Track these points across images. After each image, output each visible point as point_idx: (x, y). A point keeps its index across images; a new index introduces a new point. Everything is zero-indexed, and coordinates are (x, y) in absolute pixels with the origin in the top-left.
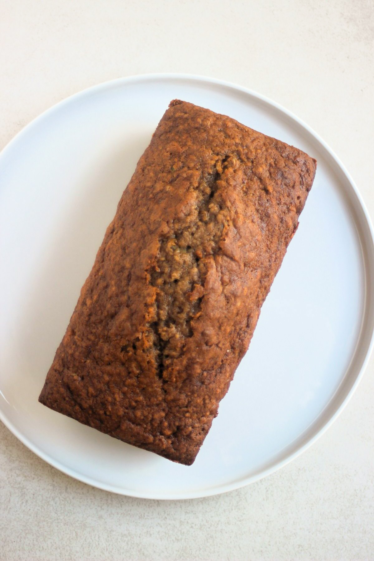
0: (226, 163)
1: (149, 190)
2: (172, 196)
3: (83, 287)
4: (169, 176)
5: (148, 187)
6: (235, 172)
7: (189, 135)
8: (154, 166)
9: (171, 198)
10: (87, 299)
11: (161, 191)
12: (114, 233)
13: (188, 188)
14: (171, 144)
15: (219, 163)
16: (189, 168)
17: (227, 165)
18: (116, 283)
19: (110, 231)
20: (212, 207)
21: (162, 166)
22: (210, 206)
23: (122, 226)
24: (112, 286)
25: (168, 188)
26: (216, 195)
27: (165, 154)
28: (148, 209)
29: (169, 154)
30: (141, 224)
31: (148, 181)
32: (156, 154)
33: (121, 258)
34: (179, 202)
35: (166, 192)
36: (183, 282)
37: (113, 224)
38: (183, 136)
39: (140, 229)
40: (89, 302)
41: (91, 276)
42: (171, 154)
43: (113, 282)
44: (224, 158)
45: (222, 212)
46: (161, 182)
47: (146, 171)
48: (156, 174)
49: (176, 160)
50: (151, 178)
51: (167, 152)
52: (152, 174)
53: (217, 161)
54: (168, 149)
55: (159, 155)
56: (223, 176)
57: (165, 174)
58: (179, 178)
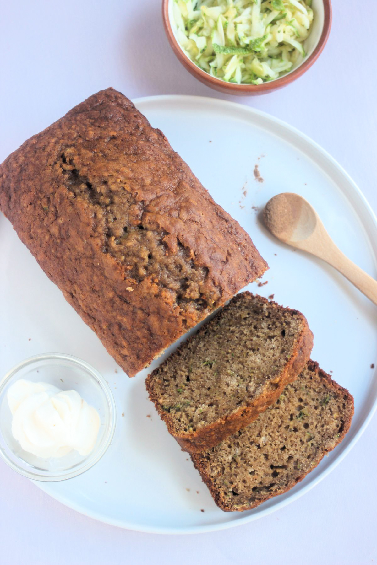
0: (67, 159)
1: (52, 240)
2: (69, 220)
3: (109, 351)
4: (50, 215)
5: (50, 240)
6: (80, 155)
7: (23, 181)
8: (34, 225)
9: (71, 222)
10: (122, 352)
11: (60, 229)
12: (74, 294)
13: (71, 203)
14: (22, 200)
15: (64, 165)
16: (53, 194)
17: (70, 159)
18: (121, 316)
19: (70, 298)
20: (100, 190)
21: (38, 217)
22: (98, 191)
23: (72, 282)
24: (122, 320)
25: (60, 221)
26: (91, 181)
27: (28, 209)
28: (69, 249)
29: (29, 206)
30: (80, 262)
31: (44, 237)
32: (23, 218)
33: (100, 297)
34: (79, 216)
35: (63, 224)
36: (154, 250)
37: (65, 291)
38: (21, 186)
39: (84, 265)
40: (125, 352)
41: (101, 338)
42: (31, 204)
43: (119, 318)
44: (61, 159)
45: (109, 183)
46: (51, 225)
47: (33, 235)
48: (41, 227)
49: (39, 202)
50: (42, 233)
51: (28, 206)
52: (39, 231)
53: (61, 166)
54: (25, 205)
55: (25, 216)
56: (77, 167)
57: (46, 219)
58: (57, 206)
